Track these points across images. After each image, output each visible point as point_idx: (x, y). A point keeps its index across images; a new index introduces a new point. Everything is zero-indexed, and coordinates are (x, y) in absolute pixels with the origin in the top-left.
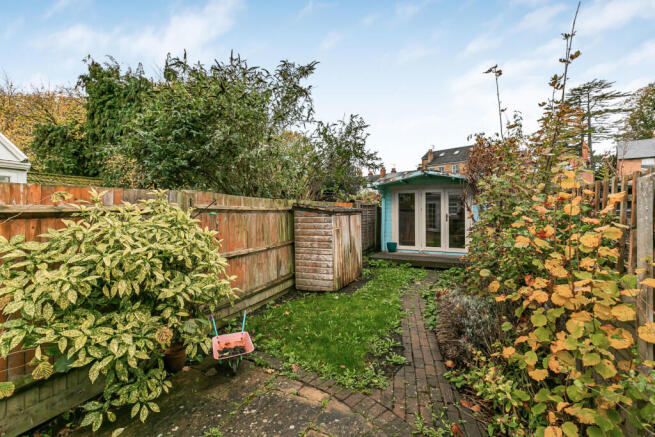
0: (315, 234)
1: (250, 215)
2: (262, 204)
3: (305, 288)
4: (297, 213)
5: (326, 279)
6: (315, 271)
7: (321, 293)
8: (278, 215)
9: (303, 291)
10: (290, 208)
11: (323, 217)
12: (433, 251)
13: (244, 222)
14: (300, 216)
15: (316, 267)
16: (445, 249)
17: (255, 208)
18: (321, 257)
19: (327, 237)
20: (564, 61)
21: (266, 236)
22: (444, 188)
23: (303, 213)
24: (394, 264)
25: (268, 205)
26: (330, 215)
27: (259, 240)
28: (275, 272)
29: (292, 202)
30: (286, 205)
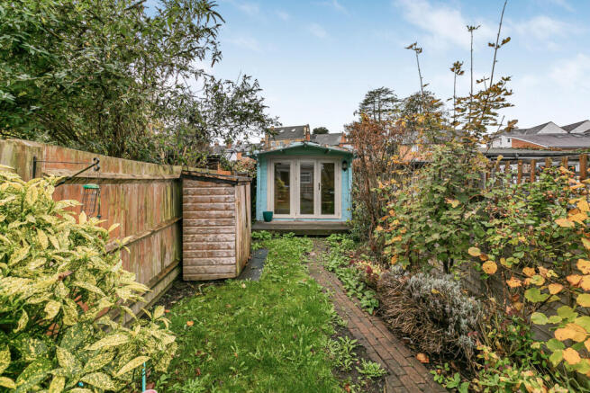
0: (212, 209)
1: (129, 186)
2: (145, 171)
3: (197, 277)
4: (186, 182)
5: (226, 263)
6: (211, 255)
7: (220, 281)
8: (163, 185)
9: (195, 282)
10: (178, 176)
11: (223, 188)
12: (307, 218)
13: (122, 197)
14: (191, 187)
15: (212, 250)
16: (317, 217)
17: (138, 176)
18: (219, 236)
19: (228, 213)
20: (493, 45)
21: (149, 214)
22: (318, 159)
23: (196, 182)
24: (277, 235)
25: (152, 172)
26: (234, 186)
27: (141, 222)
28: (159, 264)
29: (178, 169)
30: (171, 172)
